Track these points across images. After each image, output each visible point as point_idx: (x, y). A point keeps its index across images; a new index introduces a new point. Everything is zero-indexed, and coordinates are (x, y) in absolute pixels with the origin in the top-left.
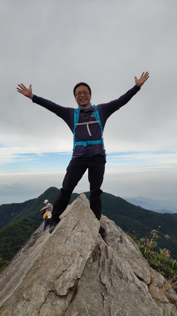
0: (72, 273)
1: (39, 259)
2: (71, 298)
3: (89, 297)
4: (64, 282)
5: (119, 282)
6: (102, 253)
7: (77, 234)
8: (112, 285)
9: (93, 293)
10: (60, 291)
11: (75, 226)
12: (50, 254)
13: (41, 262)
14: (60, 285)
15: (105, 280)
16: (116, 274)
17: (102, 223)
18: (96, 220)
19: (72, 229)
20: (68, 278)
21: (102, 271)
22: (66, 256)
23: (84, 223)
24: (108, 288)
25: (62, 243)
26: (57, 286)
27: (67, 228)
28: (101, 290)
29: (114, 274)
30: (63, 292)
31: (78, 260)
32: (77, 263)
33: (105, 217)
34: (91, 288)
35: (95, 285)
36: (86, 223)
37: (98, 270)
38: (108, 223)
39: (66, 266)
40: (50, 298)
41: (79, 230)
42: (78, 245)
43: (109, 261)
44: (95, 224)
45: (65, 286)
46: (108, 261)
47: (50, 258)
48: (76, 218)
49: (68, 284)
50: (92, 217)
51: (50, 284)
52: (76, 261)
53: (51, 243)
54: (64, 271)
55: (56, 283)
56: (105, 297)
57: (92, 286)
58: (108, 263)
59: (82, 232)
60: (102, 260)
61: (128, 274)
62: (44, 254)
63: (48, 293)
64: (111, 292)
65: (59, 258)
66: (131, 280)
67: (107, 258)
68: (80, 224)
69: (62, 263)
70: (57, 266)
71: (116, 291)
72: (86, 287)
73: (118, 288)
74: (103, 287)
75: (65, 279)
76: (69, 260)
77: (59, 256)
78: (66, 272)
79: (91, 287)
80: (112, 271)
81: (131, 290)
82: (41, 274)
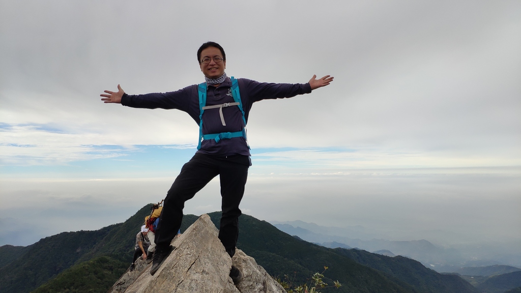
7: (195, 277)
11: (191, 264)
17: (236, 260)
18: (226, 256)
19: (186, 269)
23: (207, 260)
25: (170, 290)
27: (178, 268)
33: (241, 251)
36: (210, 260)
38: (245, 261)
41: (199, 270)
44: (225, 262)
48: (193, 251)
50: (219, 251)
53: (152, 291)
59: (203, 273)
68: (200, 261)
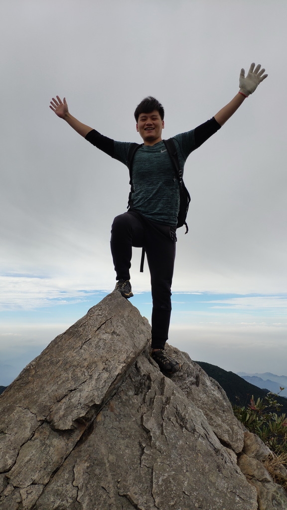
0: (85, 394)
1: (32, 368)
2: (79, 437)
3: (115, 444)
4: (70, 408)
5: (176, 431)
6: (153, 385)
7: (105, 336)
8: (162, 433)
9: (123, 439)
10: (61, 422)
11: (101, 324)
12: (52, 363)
13: (33, 373)
14: (61, 413)
15: (151, 424)
16: (173, 418)
19: (96, 329)
20: (77, 402)
21: (148, 410)
22: (79, 368)
23: (121, 324)
24: (154, 438)
25: (75, 347)
26: (56, 413)
27: (87, 327)
28: (140, 439)
29: (170, 419)
30: (65, 424)
31: (99, 375)
32: (97, 379)
34: (121, 432)
35: (130, 428)
36: (124, 325)
37: (140, 407)
39: (77, 383)
40: (41, 432)
41: (109, 330)
42: (102, 352)
43: (164, 400)
45: (70, 414)
46: (162, 399)
47: (50, 368)
48: (106, 313)
49: (76, 411)
51: (44, 409)
52: (95, 376)
53: (56, 346)
54: (71, 391)
55: (54, 408)
56: (145, 450)
57: (124, 429)
58: (162, 401)
59: (114, 334)
60: (150, 394)
61: (196, 423)
62: (42, 361)
63: (39, 423)
64: (159, 444)
65: (66, 370)
66: (202, 434)
67: (162, 394)
68: (111, 322)
69: (70, 378)
70: (61, 381)
71: (168, 444)
72: (112, 428)
73: (173, 440)
74: (145, 434)
75: (71, 404)
76: (83, 373)
77: (68, 366)
78: (76, 392)
79: (122, 430)
80: (166, 413)
81: (199, 448)
82: (30, 391)
